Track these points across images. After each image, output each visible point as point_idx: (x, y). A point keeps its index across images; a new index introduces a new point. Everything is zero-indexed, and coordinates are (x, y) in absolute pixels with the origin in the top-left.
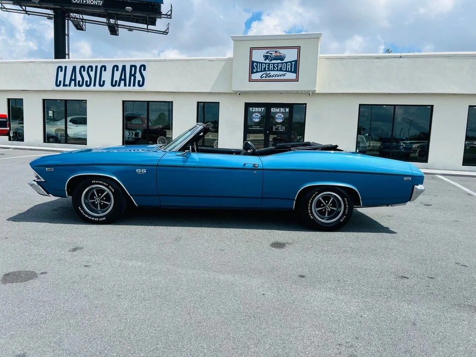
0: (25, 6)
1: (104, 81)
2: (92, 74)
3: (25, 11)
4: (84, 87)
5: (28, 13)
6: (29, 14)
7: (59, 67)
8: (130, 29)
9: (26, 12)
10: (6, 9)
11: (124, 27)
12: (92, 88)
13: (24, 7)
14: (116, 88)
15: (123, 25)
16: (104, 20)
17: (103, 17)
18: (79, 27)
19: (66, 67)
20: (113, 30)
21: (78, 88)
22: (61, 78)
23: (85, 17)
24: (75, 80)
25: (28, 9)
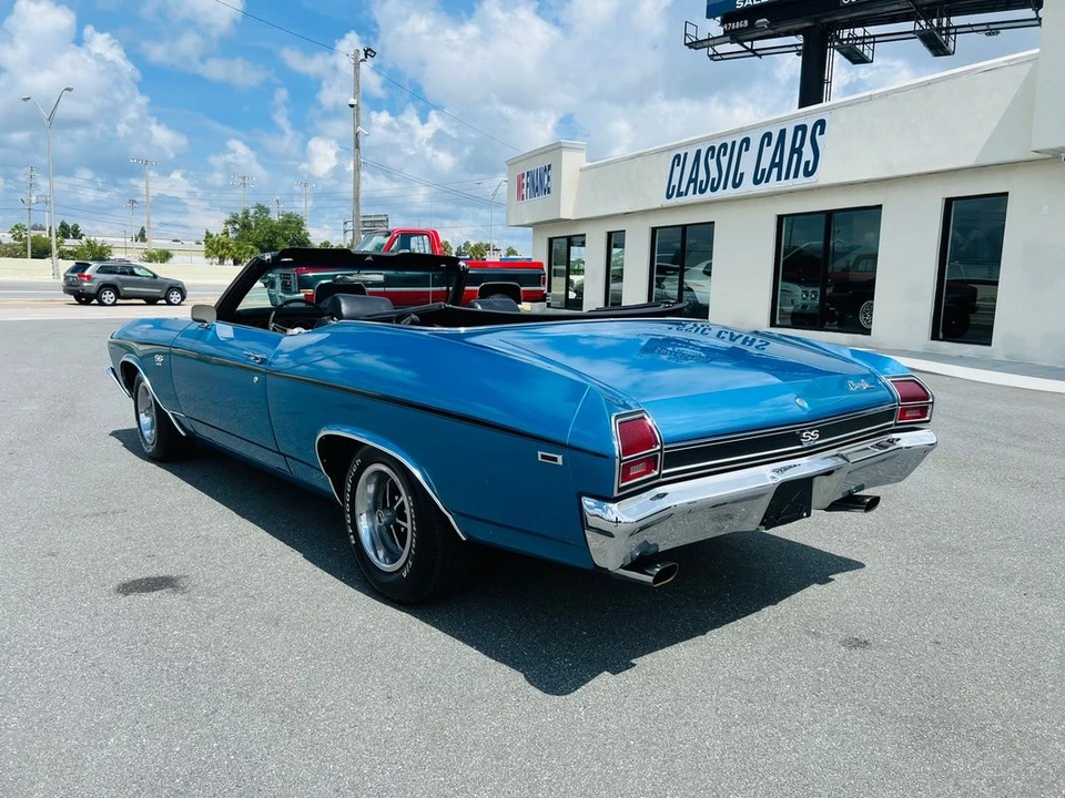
0: (752, 40)
1: (742, 174)
2: (724, 161)
3: (751, 50)
4: (708, 195)
5: (759, 52)
6: (760, 56)
7: (676, 157)
8: (991, 30)
9: (754, 52)
10: (720, 55)
11: (971, 28)
12: (720, 193)
13: (748, 44)
14: (763, 188)
15: (970, 26)
16: (909, 26)
17: (906, 18)
18: (857, 58)
19: (686, 154)
20: (937, 45)
21: (699, 197)
22: (675, 182)
23: (872, 30)
24: (695, 181)
25: (758, 44)
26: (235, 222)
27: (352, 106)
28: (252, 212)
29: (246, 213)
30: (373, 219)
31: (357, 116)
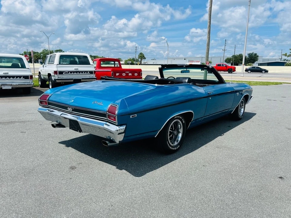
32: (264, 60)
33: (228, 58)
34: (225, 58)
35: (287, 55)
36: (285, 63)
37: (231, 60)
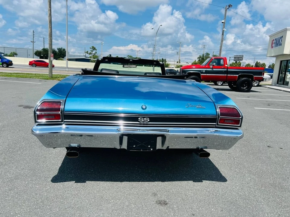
26: (200, 58)
27: (223, 23)
28: (205, 55)
29: (203, 55)
30: (238, 56)
31: (224, 25)
32: (71, 56)
33: (37, 51)
34: (35, 51)
35: (89, 53)
36: (90, 60)
37: (42, 54)
